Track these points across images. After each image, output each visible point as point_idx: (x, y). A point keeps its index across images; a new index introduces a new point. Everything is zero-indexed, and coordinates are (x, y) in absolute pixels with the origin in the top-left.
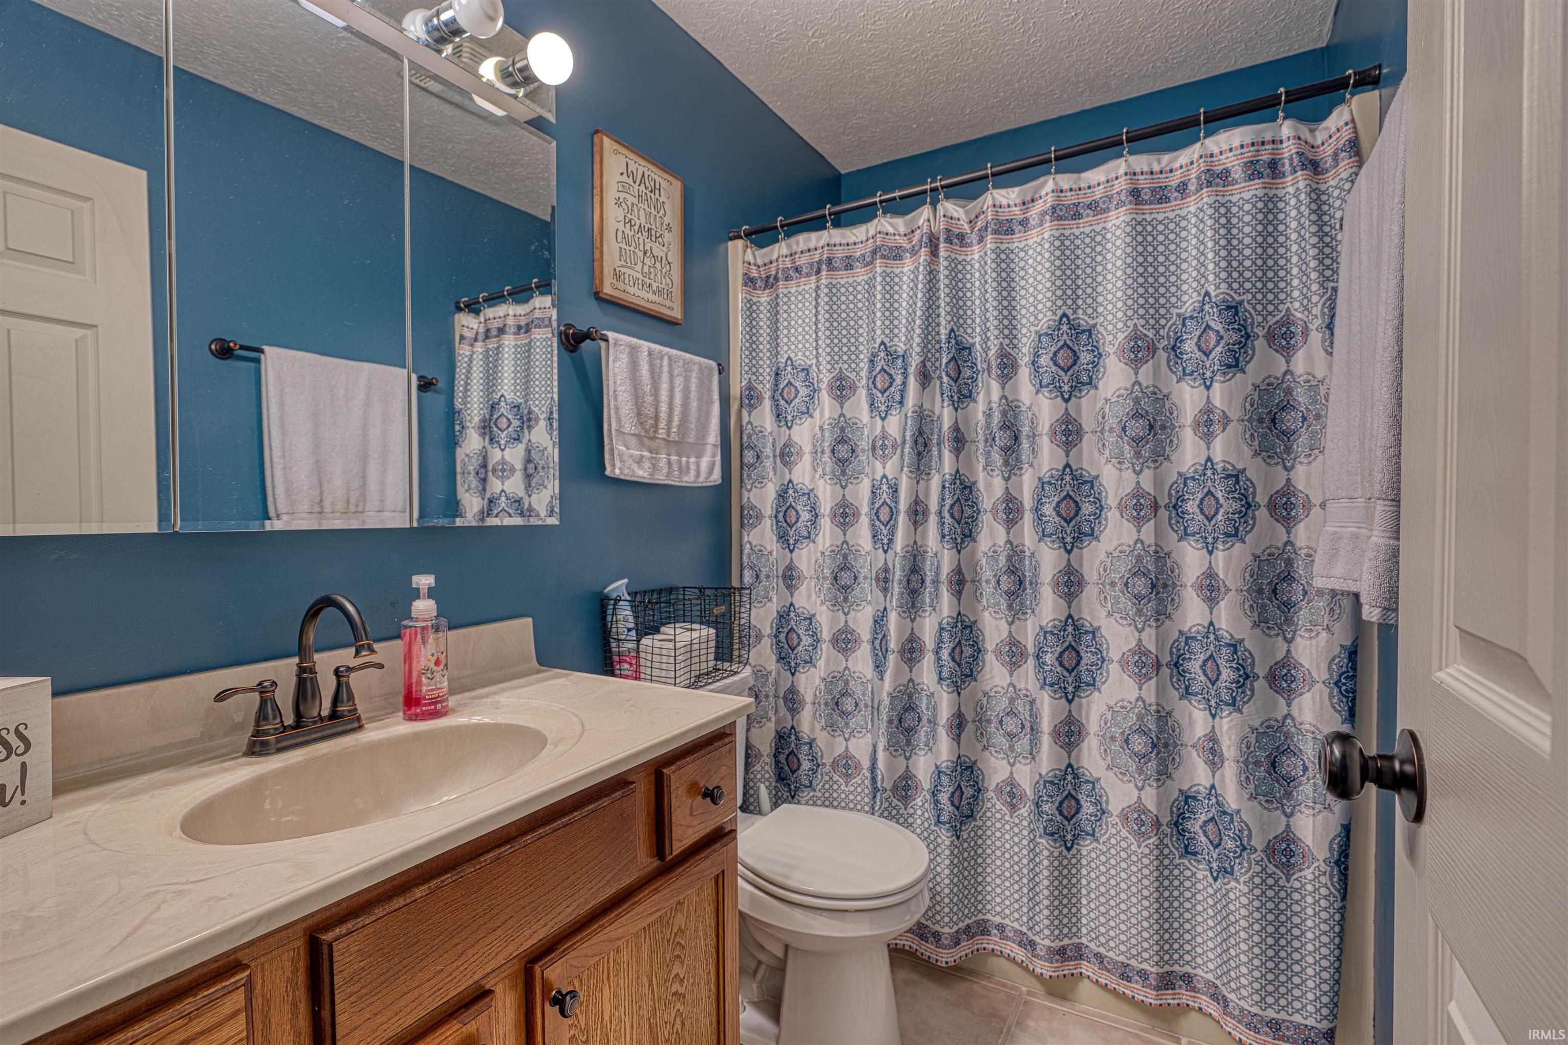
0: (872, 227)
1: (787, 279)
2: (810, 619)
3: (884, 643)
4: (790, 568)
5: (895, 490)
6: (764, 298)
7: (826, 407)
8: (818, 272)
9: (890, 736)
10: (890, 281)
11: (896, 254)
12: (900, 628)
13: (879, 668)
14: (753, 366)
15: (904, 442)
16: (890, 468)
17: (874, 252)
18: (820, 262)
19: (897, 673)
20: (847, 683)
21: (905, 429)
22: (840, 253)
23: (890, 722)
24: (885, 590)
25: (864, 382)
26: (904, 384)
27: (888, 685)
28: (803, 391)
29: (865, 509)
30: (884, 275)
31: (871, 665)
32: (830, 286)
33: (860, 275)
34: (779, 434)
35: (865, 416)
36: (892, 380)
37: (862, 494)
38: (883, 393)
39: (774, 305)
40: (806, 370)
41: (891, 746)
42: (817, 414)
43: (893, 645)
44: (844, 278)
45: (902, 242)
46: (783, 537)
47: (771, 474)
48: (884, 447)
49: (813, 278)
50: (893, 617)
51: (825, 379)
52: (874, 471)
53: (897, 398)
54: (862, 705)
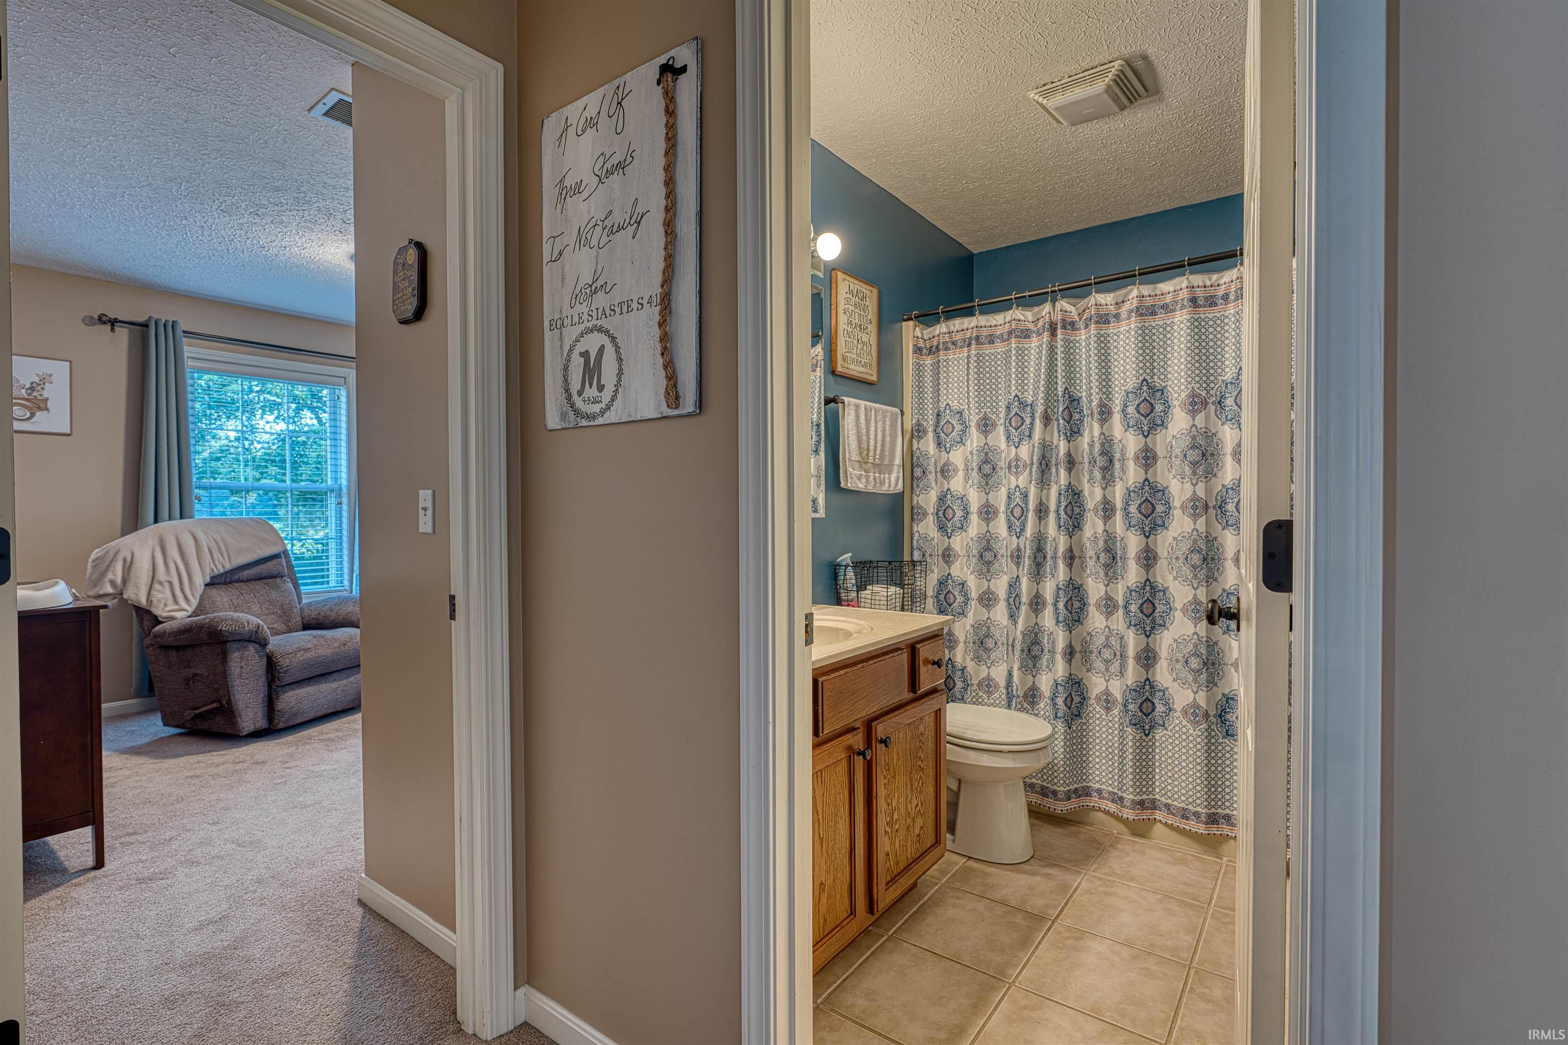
0: (1009, 315)
1: (947, 349)
2: (963, 584)
3: (1017, 599)
4: (948, 549)
5: (1025, 496)
6: (929, 361)
7: (975, 439)
8: (969, 345)
9: (1022, 660)
10: (1022, 354)
11: (1026, 334)
12: (1029, 589)
13: (1013, 617)
14: (921, 409)
15: (1032, 464)
16: (1022, 481)
17: (1010, 333)
18: (970, 338)
19: (1027, 618)
20: (989, 628)
21: (1033, 455)
22: (985, 332)
23: (1022, 651)
24: (1018, 564)
25: (1002, 421)
26: (1032, 424)
27: (1020, 627)
28: (958, 427)
29: (1002, 508)
30: (1018, 349)
31: (1006, 616)
32: (978, 355)
33: (1000, 347)
34: (940, 457)
35: (1003, 445)
36: (1023, 421)
37: (1000, 498)
38: (1016, 430)
39: (937, 366)
40: (960, 413)
41: (1024, 667)
42: (968, 443)
43: (1024, 599)
44: (988, 350)
45: (1031, 326)
46: (942, 528)
47: (933, 485)
48: (1017, 467)
49: (966, 349)
50: (1024, 581)
51: (973, 419)
52: (1009, 484)
53: (1027, 433)
54: (999, 643)
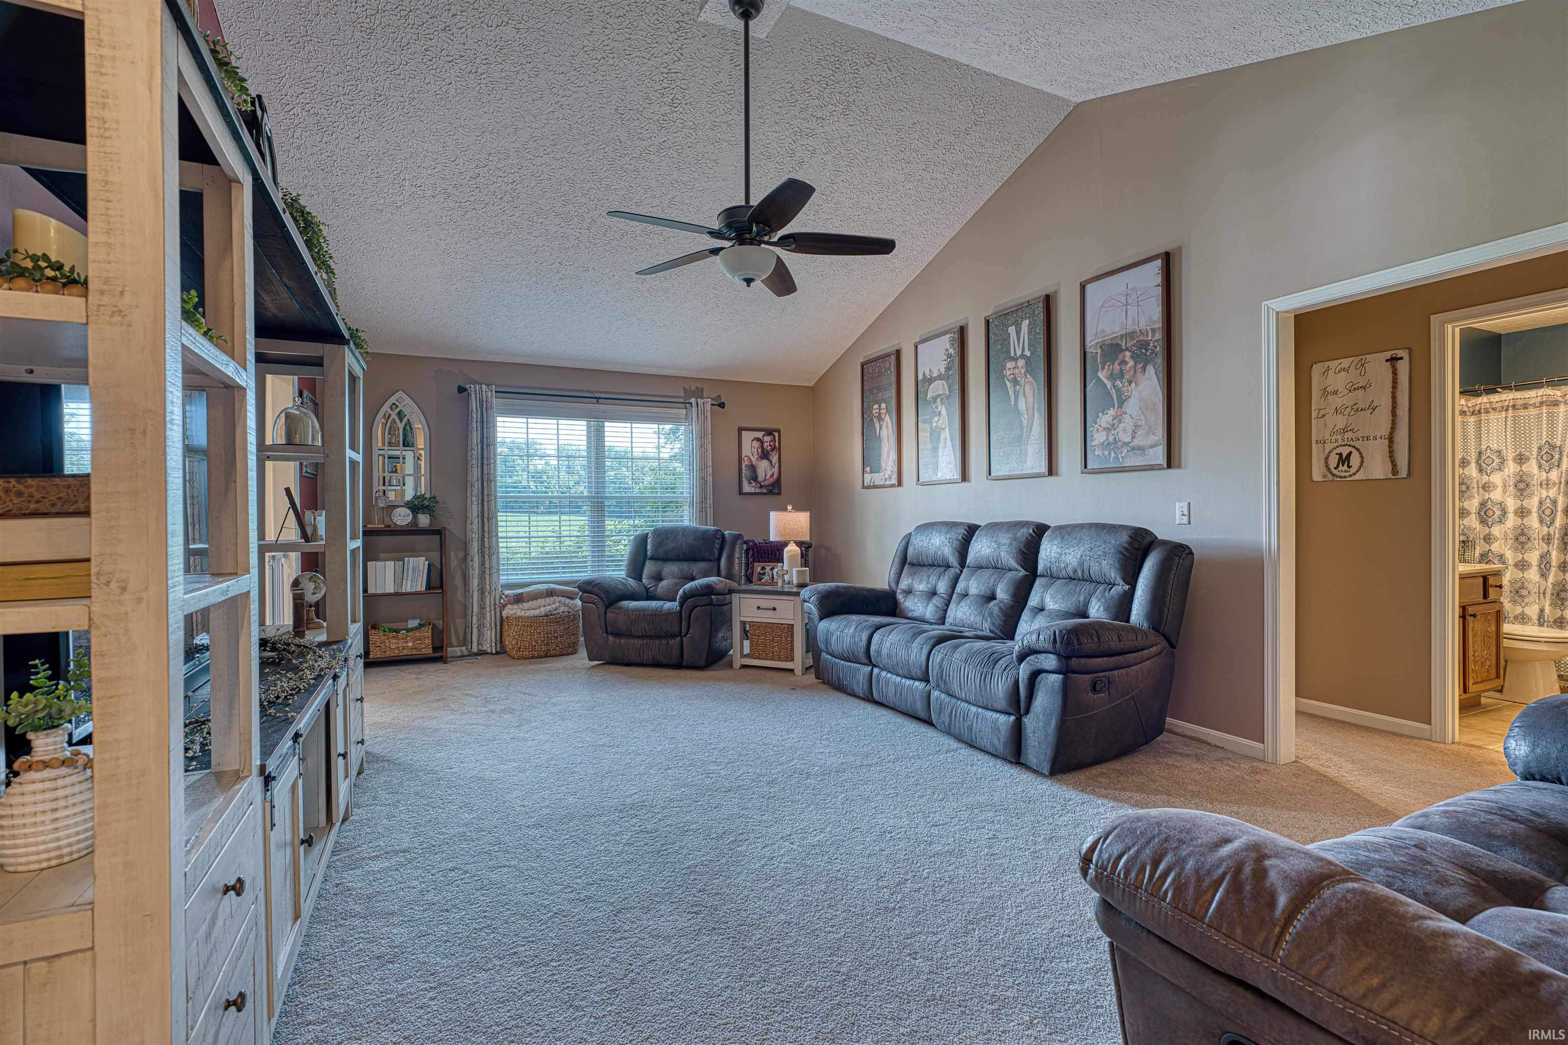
0: (1540, 392)
1: (1488, 412)
2: (1501, 556)
3: (1548, 565)
4: (1489, 534)
5: (1555, 502)
6: (1472, 419)
7: (1511, 468)
8: (1507, 410)
9: (1552, 601)
10: (1552, 418)
11: (1556, 404)
12: (1558, 558)
13: (1544, 576)
14: (1465, 448)
15: (1560, 483)
16: (1552, 493)
17: (1542, 403)
18: (1508, 406)
19: (1556, 575)
20: (1523, 583)
21: (1561, 477)
22: (1520, 402)
23: (1552, 594)
24: (1548, 544)
25: (1535, 456)
26: (1560, 459)
27: (1551, 579)
28: (1497, 460)
29: (1535, 510)
30: (1548, 413)
31: (1538, 576)
32: (1514, 417)
33: (1533, 412)
34: (1482, 479)
35: (1535, 470)
36: (1553, 457)
37: (1533, 503)
38: (1547, 462)
39: (1479, 424)
40: (1499, 452)
41: (1553, 605)
42: (1506, 470)
43: (1554, 563)
44: (1522, 413)
45: (1560, 399)
46: (1483, 522)
47: (1476, 495)
48: (1547, 484)
49: (1504, 413)
50: (1554, 554)
51: (1510, 455)
52: (1541, 494)
53: (1556, 464)
54: (1532, 592)
